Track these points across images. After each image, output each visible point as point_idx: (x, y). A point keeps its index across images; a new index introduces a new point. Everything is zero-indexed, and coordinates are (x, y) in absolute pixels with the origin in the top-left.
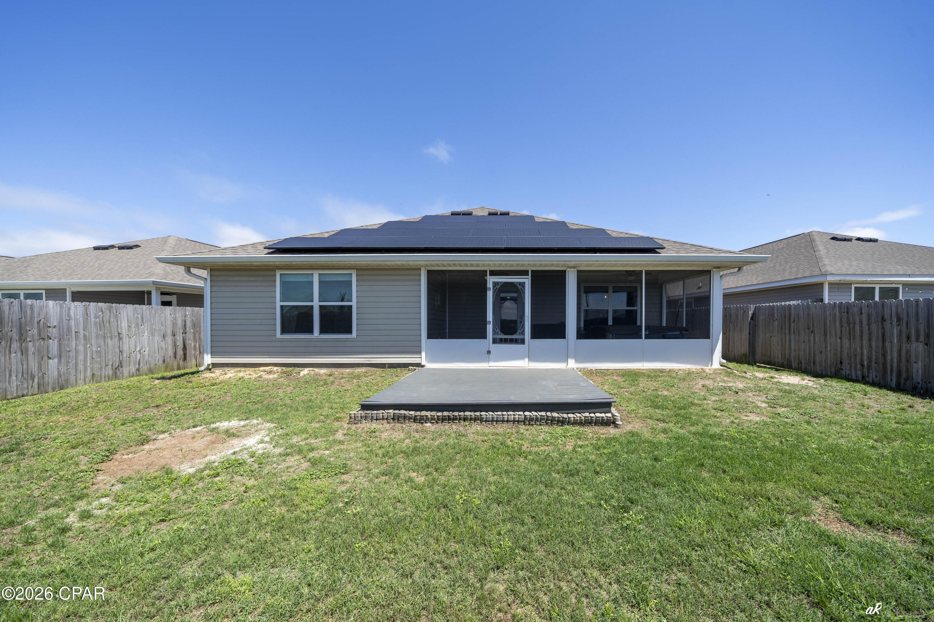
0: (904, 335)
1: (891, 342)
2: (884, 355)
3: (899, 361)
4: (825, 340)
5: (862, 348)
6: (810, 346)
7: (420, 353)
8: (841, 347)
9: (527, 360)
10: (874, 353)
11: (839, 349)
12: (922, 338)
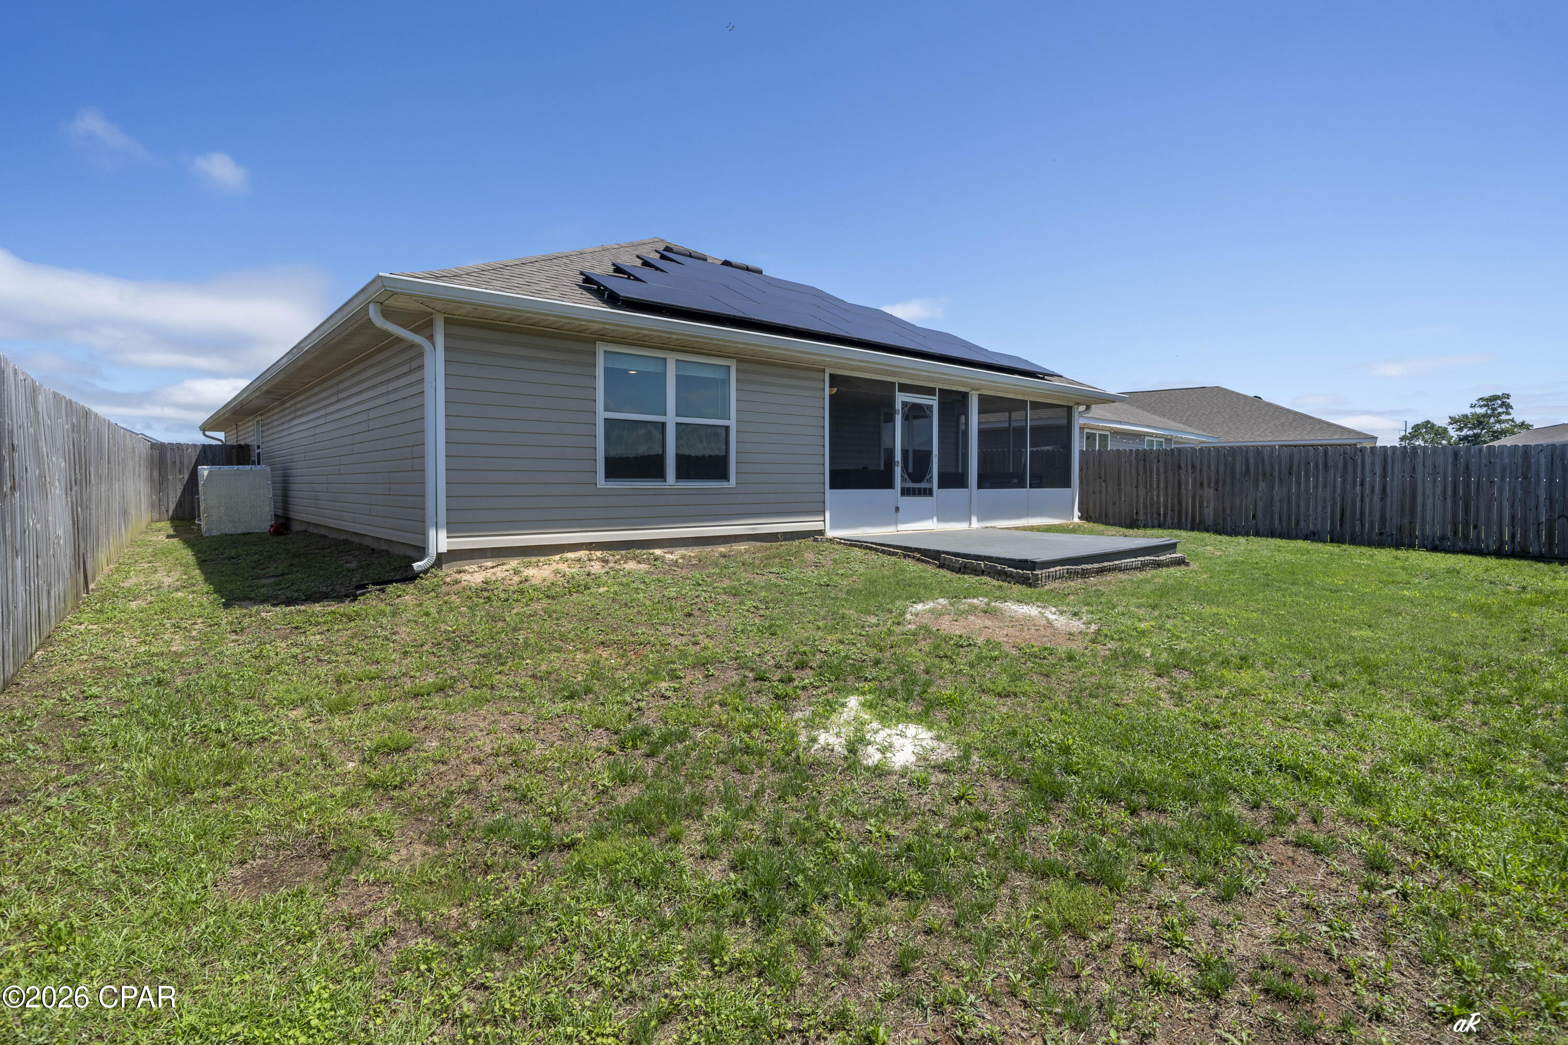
0: (1198, 482)
1: (1187, 489)
2: (1180, 502)
3: (1194, 507)
4: (1119, 490)
5: (1158, 496)
6: (1101, 498)
7: (823, 513)
8: (1137, 496)
9: (935, 519)
10: (1170, 501)
11: (1135, 500)
12: (1213, 485)
